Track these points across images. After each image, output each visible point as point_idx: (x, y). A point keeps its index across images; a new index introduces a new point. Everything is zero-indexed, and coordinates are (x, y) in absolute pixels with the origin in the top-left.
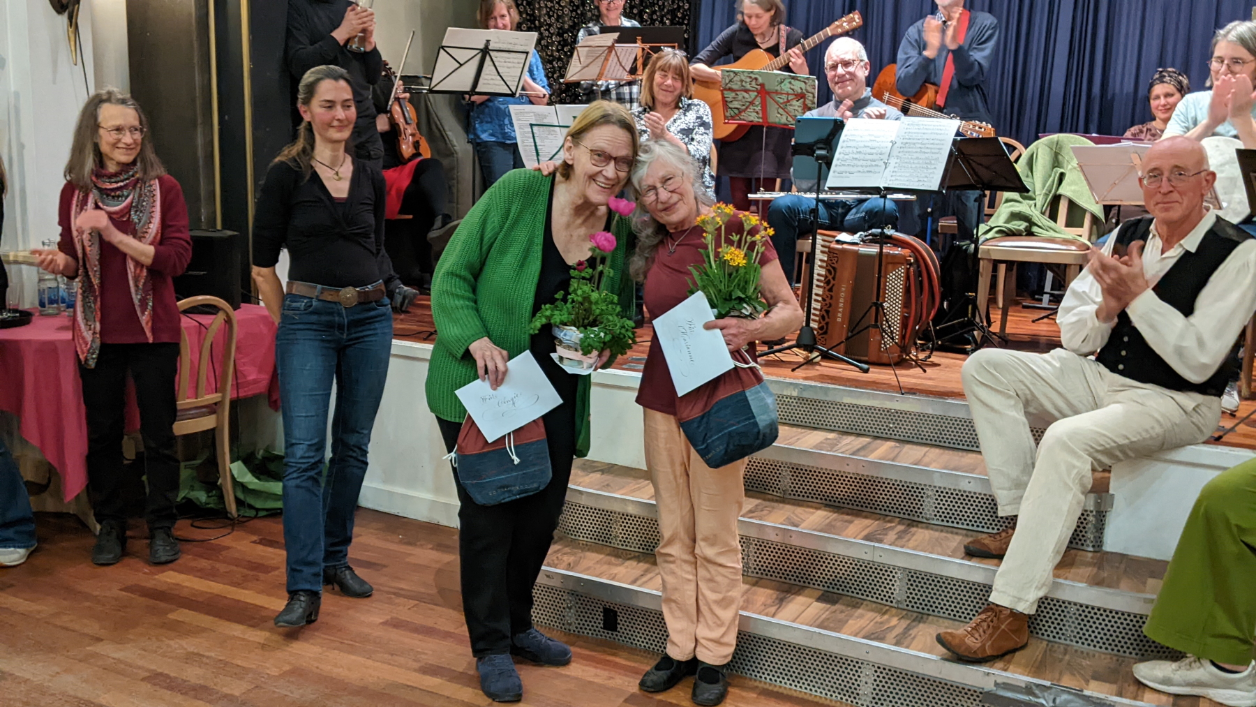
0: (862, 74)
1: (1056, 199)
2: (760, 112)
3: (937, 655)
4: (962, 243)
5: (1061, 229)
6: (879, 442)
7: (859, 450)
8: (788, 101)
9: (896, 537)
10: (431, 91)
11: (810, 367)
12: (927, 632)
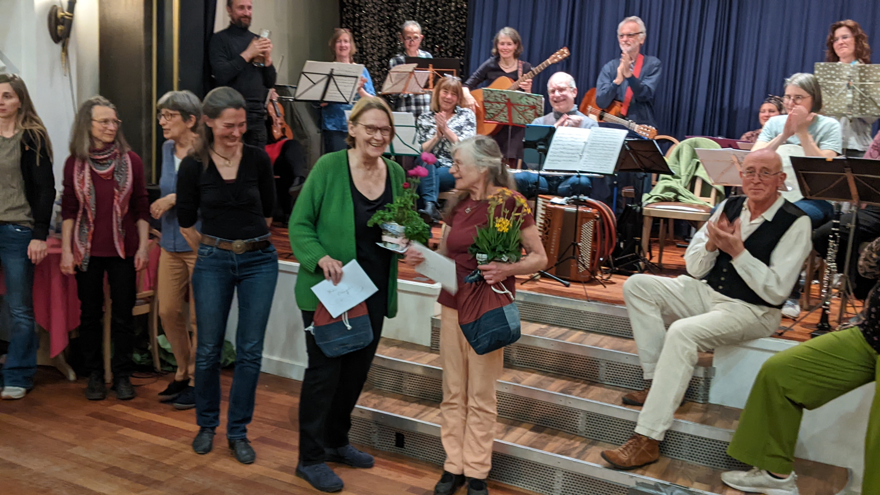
0: (572, 96)
1: (694, 178)
2: (507, 116)
3: (601, 464)
4: (633, 205)
5: (697, 198)
6: (573, 331)
7: (560, 336)
8: (525, 110)
9: (580, 391)
10: (295, 100)
11: (533, 282)
12: (596, 451)
